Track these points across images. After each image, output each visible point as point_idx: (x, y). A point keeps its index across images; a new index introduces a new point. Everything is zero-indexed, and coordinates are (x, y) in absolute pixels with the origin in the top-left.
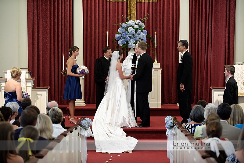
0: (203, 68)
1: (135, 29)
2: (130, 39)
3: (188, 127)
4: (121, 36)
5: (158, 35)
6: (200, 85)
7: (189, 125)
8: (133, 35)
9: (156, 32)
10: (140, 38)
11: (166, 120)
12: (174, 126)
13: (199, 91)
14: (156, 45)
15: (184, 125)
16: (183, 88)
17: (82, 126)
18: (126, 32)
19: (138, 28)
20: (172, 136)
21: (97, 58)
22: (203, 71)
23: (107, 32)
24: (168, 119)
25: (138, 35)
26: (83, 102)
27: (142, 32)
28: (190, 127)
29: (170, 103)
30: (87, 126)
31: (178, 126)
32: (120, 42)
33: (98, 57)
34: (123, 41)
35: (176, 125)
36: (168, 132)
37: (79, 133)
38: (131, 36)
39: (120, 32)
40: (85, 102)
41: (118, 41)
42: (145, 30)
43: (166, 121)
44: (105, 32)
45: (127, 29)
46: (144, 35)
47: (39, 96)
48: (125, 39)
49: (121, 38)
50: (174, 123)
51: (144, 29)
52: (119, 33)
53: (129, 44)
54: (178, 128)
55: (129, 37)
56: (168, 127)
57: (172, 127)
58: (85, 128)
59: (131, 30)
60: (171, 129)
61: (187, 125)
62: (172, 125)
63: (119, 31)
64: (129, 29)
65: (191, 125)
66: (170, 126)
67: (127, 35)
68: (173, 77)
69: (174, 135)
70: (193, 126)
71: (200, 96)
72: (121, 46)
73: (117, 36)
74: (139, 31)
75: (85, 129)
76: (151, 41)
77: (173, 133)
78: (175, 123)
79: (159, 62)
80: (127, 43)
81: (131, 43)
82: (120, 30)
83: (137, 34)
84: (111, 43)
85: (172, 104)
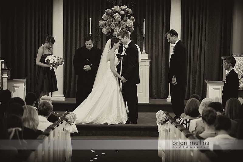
0: (196, 59)
1: (121, 15)
2: (116, 26)
3: (183, 122)
4: (106, 24)
5: (147, 22)
6: (192, 79)
7: (184, 120)
8: (119, 22)
9: (144, 20)
10: (126, 26)
11: (158, 115)
12: (166, 121)
13: (191, 85)
14: (144, 34)
15: (178, 120)
16: (175, 81)
17: (66, 120)
18: (111, 18)
19: (125, 15)
20: (165, 132)
21: (78, 47)
22: (196, 62)
23: (90, 19)
24: (159, 113)
25: (124, 23)
26: (62, 96)
27: (129, 19)
28: (185, 122)
29: (159, 97)
30: (72, 120)
31: (171, 121)
32: (104, 30)
33: (80, 47)
34: (107, 29)
35: (168, 120)
36: (160, 128)
37: (63, 128)
38: (116, 23)
39: (105, 19)
40: (64, 96)
41: (103, 28)
42: (132, 17)
43: (157, 117)
44: (87, 18)
45: (112, 16)
46: (131, 23)
47: (16, 88)
48: (110, 26)
49: (105, 26)
50: (166, 118)
51: (131, 15)
52: (103, 20)
53: (114, 32)
54: (172, 123)
55: (115, 24)
56: (160, 123)
57: (164, 123)
58: (69, 122)
59: (117, 16)
60: (163, 124)
61: (181, 120)
62: (164, 120)
63: (103, 17)
64: (115, 16)
65: (186, 120)
66: (162, 121)
67: (112, 22)
68: (163, 69)
69: (167, 131)
70: (187, 121)
71: (192, 90)
72: (106, 34)
73: (101, 23)
74: (126, 18)
75: (70, 124)
76: (138, 29)
77: (165, 129)
78: (168, 118)
79: (147, 53)
80: (112, 31)
81: (117, 31)
82: (105, 17)
83: (124, 21)
84: (94, 30)
85: (161, 99)
